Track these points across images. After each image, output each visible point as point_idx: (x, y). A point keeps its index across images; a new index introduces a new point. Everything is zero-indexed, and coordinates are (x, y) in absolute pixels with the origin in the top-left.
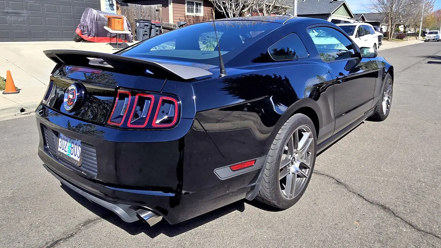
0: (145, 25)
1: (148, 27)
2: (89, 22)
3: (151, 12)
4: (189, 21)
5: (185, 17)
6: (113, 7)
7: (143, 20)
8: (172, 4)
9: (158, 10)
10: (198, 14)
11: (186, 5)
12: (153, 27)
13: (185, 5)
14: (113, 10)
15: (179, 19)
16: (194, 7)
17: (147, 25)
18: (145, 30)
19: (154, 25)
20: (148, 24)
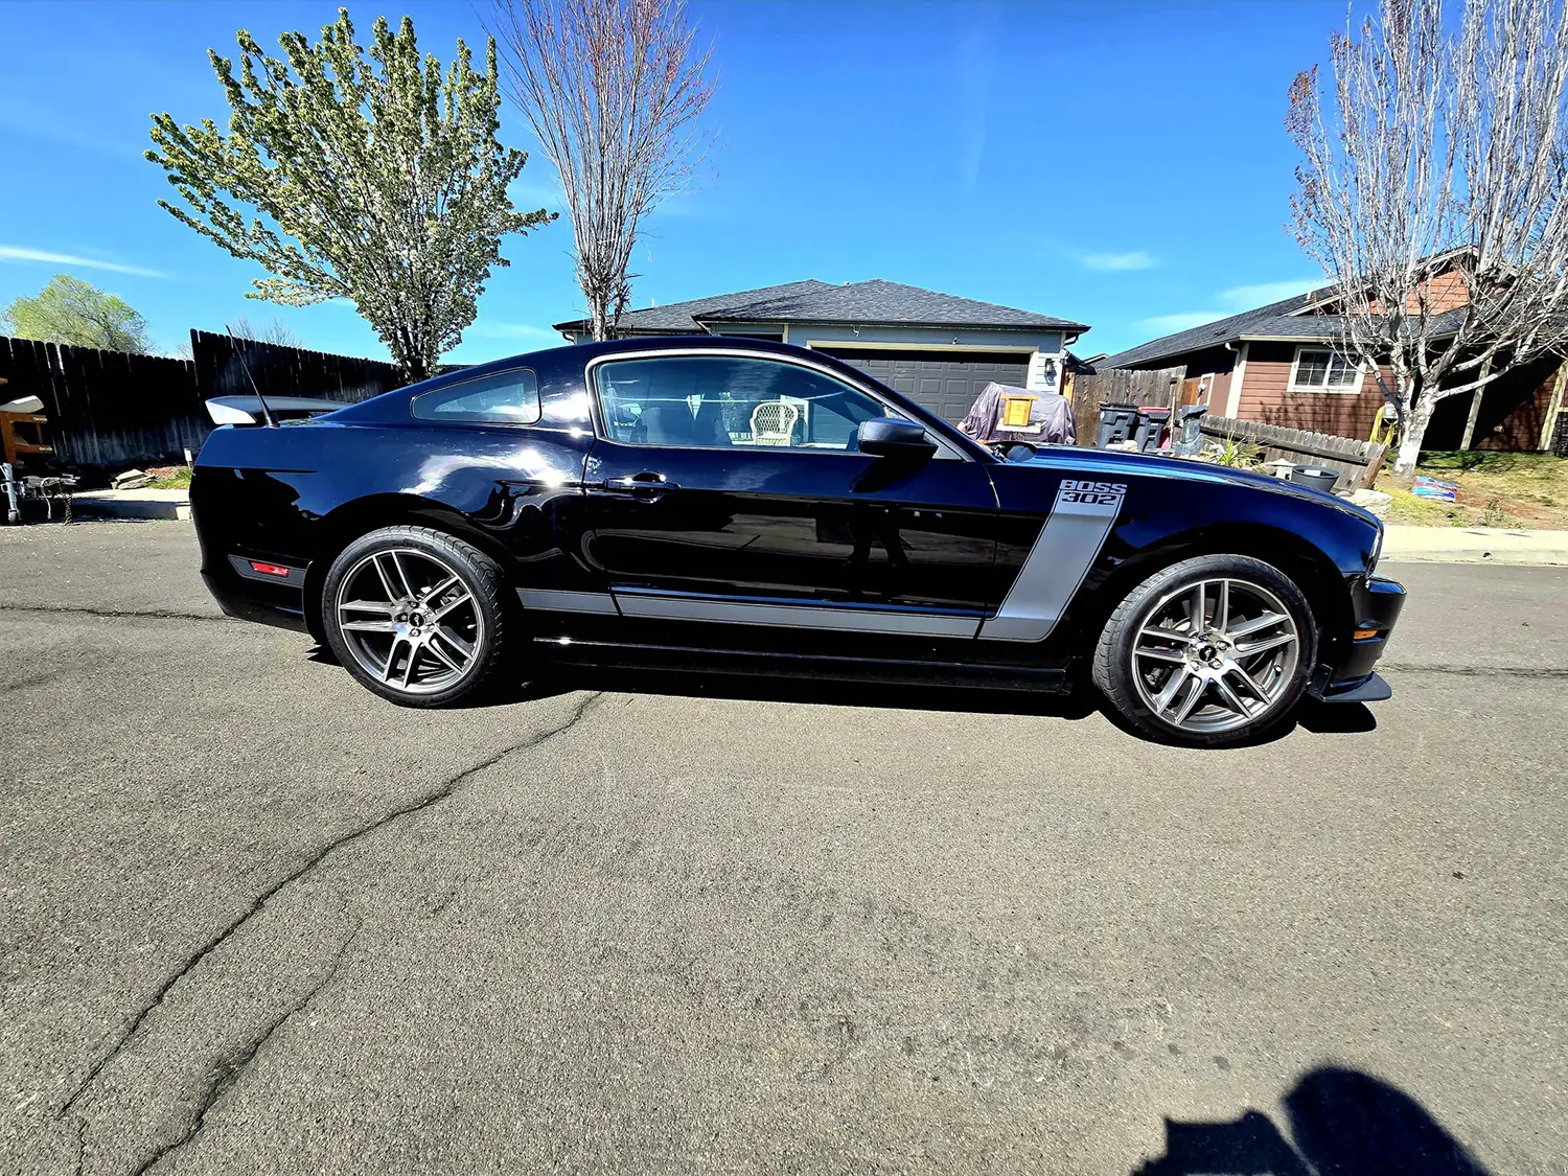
0: (1119, 418)
1: (1126, 422)
2: (984, 410)
3: (1156, 385)
4: (1296, 409)
5: (1285, 397)
6: (1052, 379)
7: (1115, 406)
8: (1244, 363)
9: (1174, 382)
10: (1341, 388)
11: (1296, 363)
12: (1141, 423)
13: (1293, 364)
14: (1053, 384)
15: (1262, 404)
16: (1325, 367)
17: (1125, 418)
18: (1116, 428)
19: (1146, 416)
20: (1127, 414)
